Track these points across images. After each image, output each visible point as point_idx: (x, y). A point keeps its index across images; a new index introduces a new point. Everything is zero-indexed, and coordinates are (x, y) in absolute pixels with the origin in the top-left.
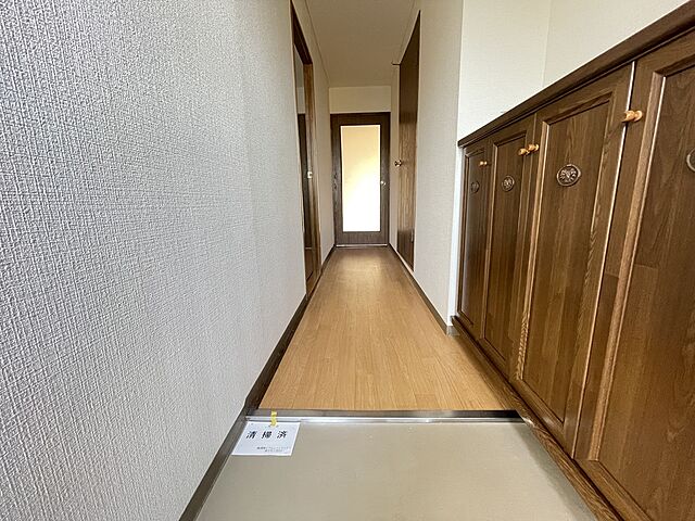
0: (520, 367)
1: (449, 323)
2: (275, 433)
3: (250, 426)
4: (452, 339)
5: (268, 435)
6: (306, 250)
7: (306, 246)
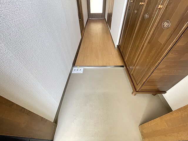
0: (126, 58)
1: (116, 47)
2: (79, 70)
3: (74, 69)
4: (116, 50)
5: (78, 70)
6: (79, 20)
7: (79, 19)
